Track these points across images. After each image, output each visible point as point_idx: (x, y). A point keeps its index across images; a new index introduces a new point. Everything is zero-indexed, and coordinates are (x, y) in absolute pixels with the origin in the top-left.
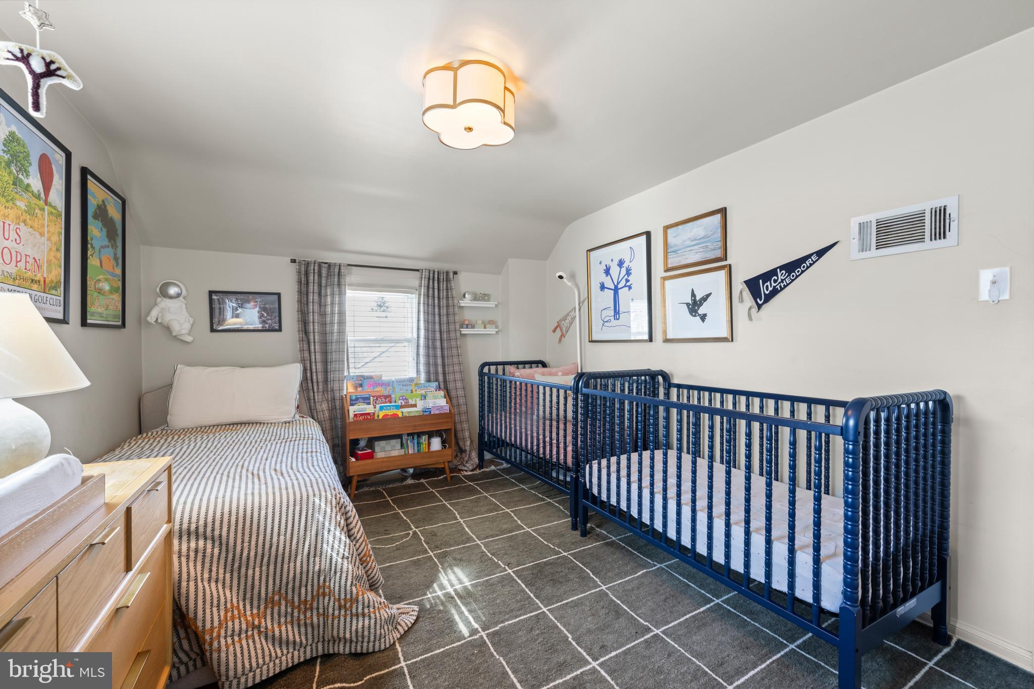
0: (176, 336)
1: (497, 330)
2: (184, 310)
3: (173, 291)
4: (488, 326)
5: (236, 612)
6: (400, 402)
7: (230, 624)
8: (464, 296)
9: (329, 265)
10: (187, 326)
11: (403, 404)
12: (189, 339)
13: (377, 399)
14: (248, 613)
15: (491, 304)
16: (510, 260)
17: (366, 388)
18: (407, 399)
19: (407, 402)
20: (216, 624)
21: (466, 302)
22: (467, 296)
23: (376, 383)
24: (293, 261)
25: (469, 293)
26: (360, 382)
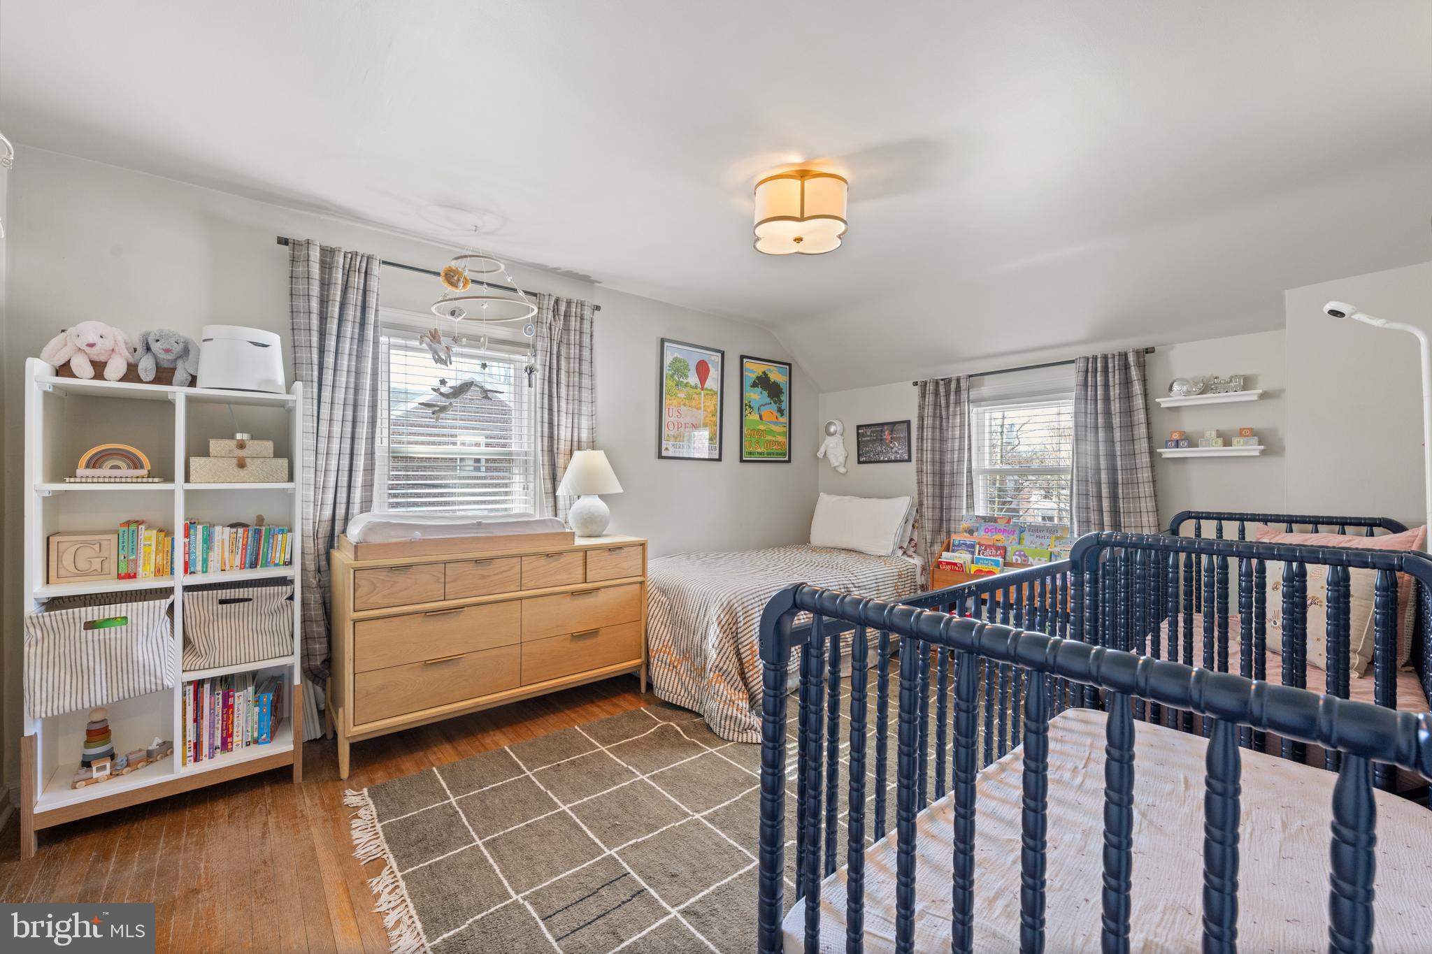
0: (835, 467)
1: (1262, 447)
2: (841, 444)
3: (832, 429)
4: (1235, 440)
5: (668, 650)
6: (1014, 558)
7: (662, 654)
8: (1171, 389)
9: (948, 382)
10: (842, 459)
11: (1019, 562)
12: (842, 470)
13: (986, 549)
14: (674, 655)
15: (1252, 395)
16: (1287, 293)
17: (983, 533)
18: (1026, 557)
19: (1024, 561)
20: (655, 649)
21: (1176, 397)
22: (1176, 387)
23: (996, 529)
24: (916, 384)
25: (1183, 381)
26: (978, 525)
